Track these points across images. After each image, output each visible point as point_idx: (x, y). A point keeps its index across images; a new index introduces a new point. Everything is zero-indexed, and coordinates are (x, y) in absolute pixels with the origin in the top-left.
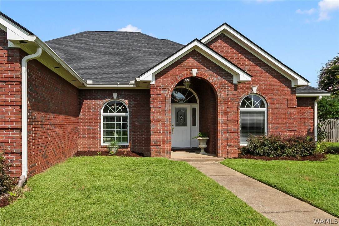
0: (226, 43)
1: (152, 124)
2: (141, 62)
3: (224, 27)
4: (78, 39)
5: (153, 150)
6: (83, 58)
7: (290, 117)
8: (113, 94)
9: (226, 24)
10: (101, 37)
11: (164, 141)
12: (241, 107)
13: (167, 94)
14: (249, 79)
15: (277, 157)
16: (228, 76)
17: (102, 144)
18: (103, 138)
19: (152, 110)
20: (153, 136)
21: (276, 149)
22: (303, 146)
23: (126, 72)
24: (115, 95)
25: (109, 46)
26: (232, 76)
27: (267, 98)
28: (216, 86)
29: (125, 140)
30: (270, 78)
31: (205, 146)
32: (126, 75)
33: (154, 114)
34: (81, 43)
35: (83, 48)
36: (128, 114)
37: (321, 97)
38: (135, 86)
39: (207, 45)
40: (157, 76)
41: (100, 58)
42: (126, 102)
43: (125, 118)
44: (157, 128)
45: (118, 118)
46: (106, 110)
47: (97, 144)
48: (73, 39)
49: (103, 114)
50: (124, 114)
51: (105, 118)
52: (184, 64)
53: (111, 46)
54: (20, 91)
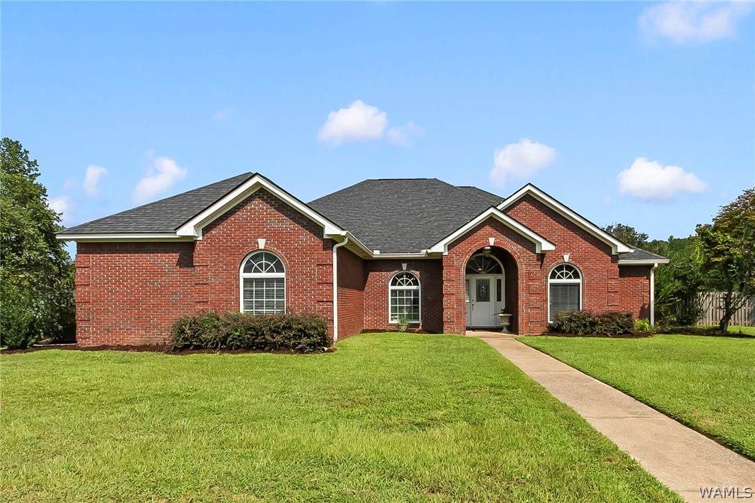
0: (531, 205)
1: (445, 299)
2: (436, 224)
3: (529, 188)
4: (357, 192)
5: (445, 326)
6: (366, 221)
7: (610, 290)
8: (403, 264)
9: (530, 184)
10: (386, 189)
11: (458, 317)
12: (550, 278)
13: (461, 266)
14: (552, 248)
15: (586, 334)
16: (530, 245)
17: (390, 322)
18: (392, 315)
19: (445, 283)
20: (445, 311)
21: (585, 326)
22: (618, 323)
23: (417, 238)
24: (404, 266)
25: (396, 202)
26: (534, 245)
27: (581, 268)
28: (515, 257)
29: (416, 318)
30: (585, 245)
31: (507, 323)
32: (417, 242)
33: (447, 287)
34: (362, 200)
35: (365, 206)
36: (419, 288)
37: (656, 265)
38: (427, 256)
39: (504, 212)
40: (451, 246)
41: (386, 219)
42: (417, 274)
43: (416, 292)
44: (450, 303)
45: (408, 292)
46: (394, 283)
47: (384, 322)
48: (351, 194)
49: (391, 288)
50: (414, 287)
51: (394, 292)
52: (480, 232)
53: (399, 202)
54: (332, 272)
